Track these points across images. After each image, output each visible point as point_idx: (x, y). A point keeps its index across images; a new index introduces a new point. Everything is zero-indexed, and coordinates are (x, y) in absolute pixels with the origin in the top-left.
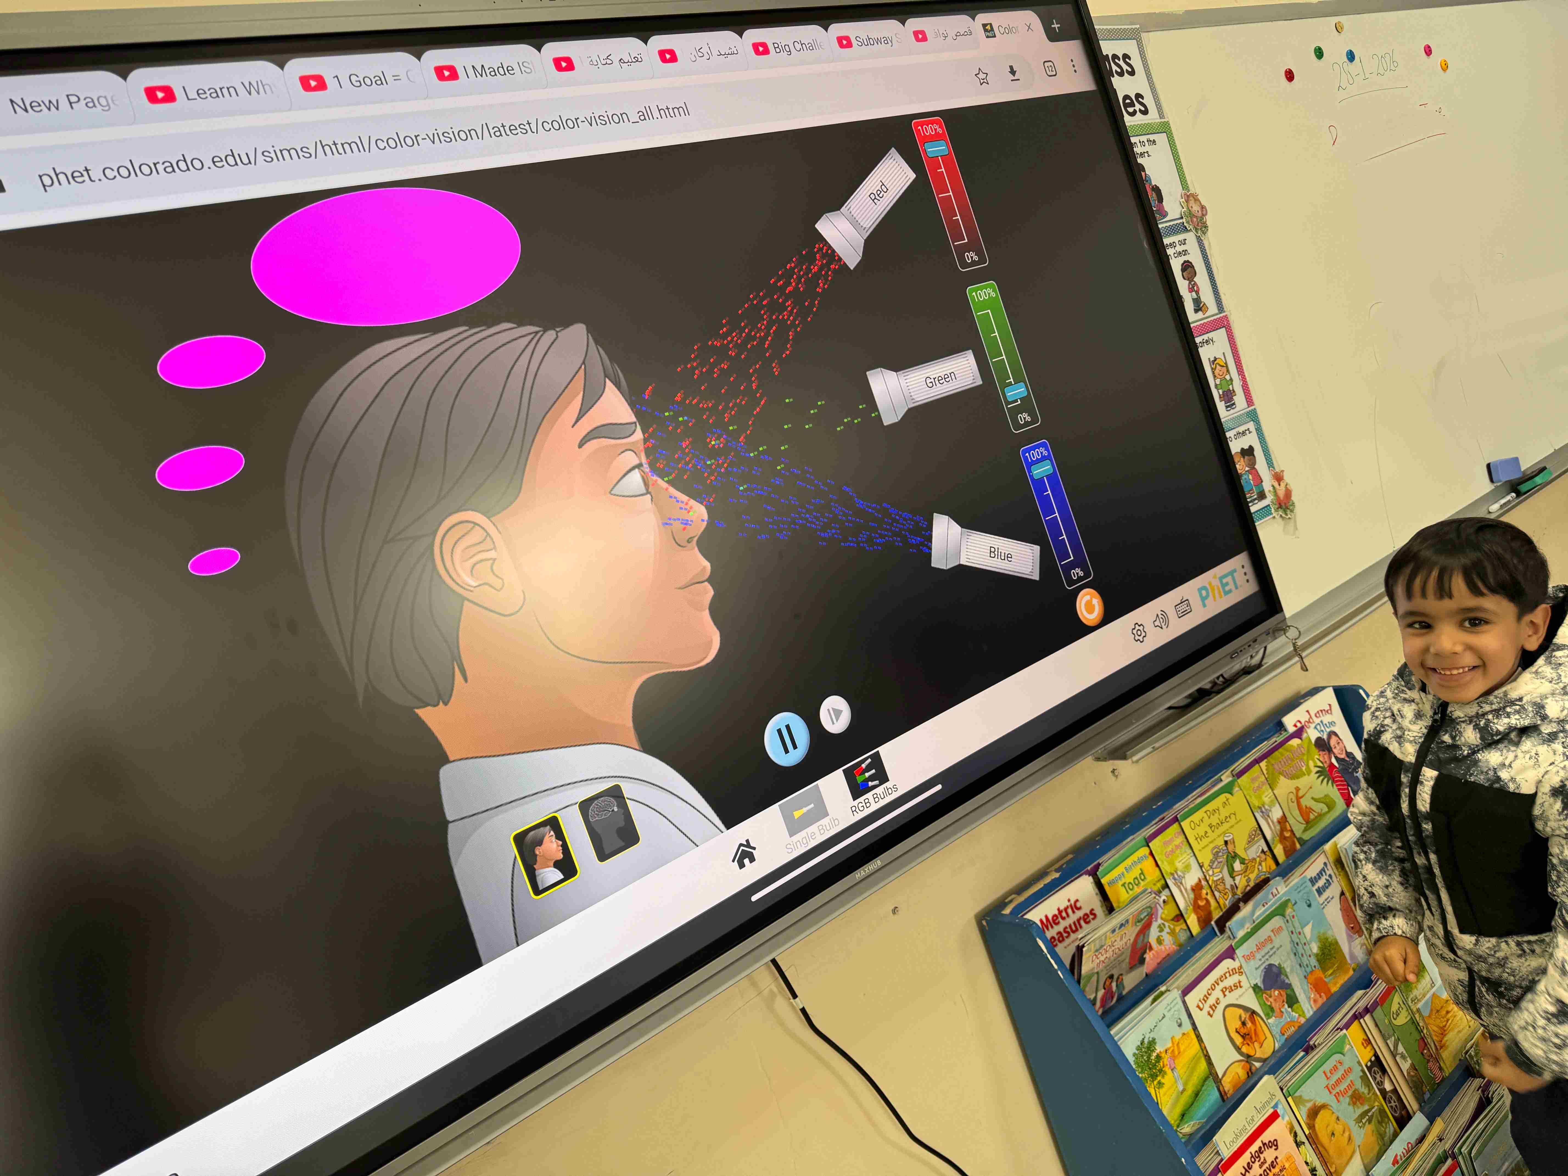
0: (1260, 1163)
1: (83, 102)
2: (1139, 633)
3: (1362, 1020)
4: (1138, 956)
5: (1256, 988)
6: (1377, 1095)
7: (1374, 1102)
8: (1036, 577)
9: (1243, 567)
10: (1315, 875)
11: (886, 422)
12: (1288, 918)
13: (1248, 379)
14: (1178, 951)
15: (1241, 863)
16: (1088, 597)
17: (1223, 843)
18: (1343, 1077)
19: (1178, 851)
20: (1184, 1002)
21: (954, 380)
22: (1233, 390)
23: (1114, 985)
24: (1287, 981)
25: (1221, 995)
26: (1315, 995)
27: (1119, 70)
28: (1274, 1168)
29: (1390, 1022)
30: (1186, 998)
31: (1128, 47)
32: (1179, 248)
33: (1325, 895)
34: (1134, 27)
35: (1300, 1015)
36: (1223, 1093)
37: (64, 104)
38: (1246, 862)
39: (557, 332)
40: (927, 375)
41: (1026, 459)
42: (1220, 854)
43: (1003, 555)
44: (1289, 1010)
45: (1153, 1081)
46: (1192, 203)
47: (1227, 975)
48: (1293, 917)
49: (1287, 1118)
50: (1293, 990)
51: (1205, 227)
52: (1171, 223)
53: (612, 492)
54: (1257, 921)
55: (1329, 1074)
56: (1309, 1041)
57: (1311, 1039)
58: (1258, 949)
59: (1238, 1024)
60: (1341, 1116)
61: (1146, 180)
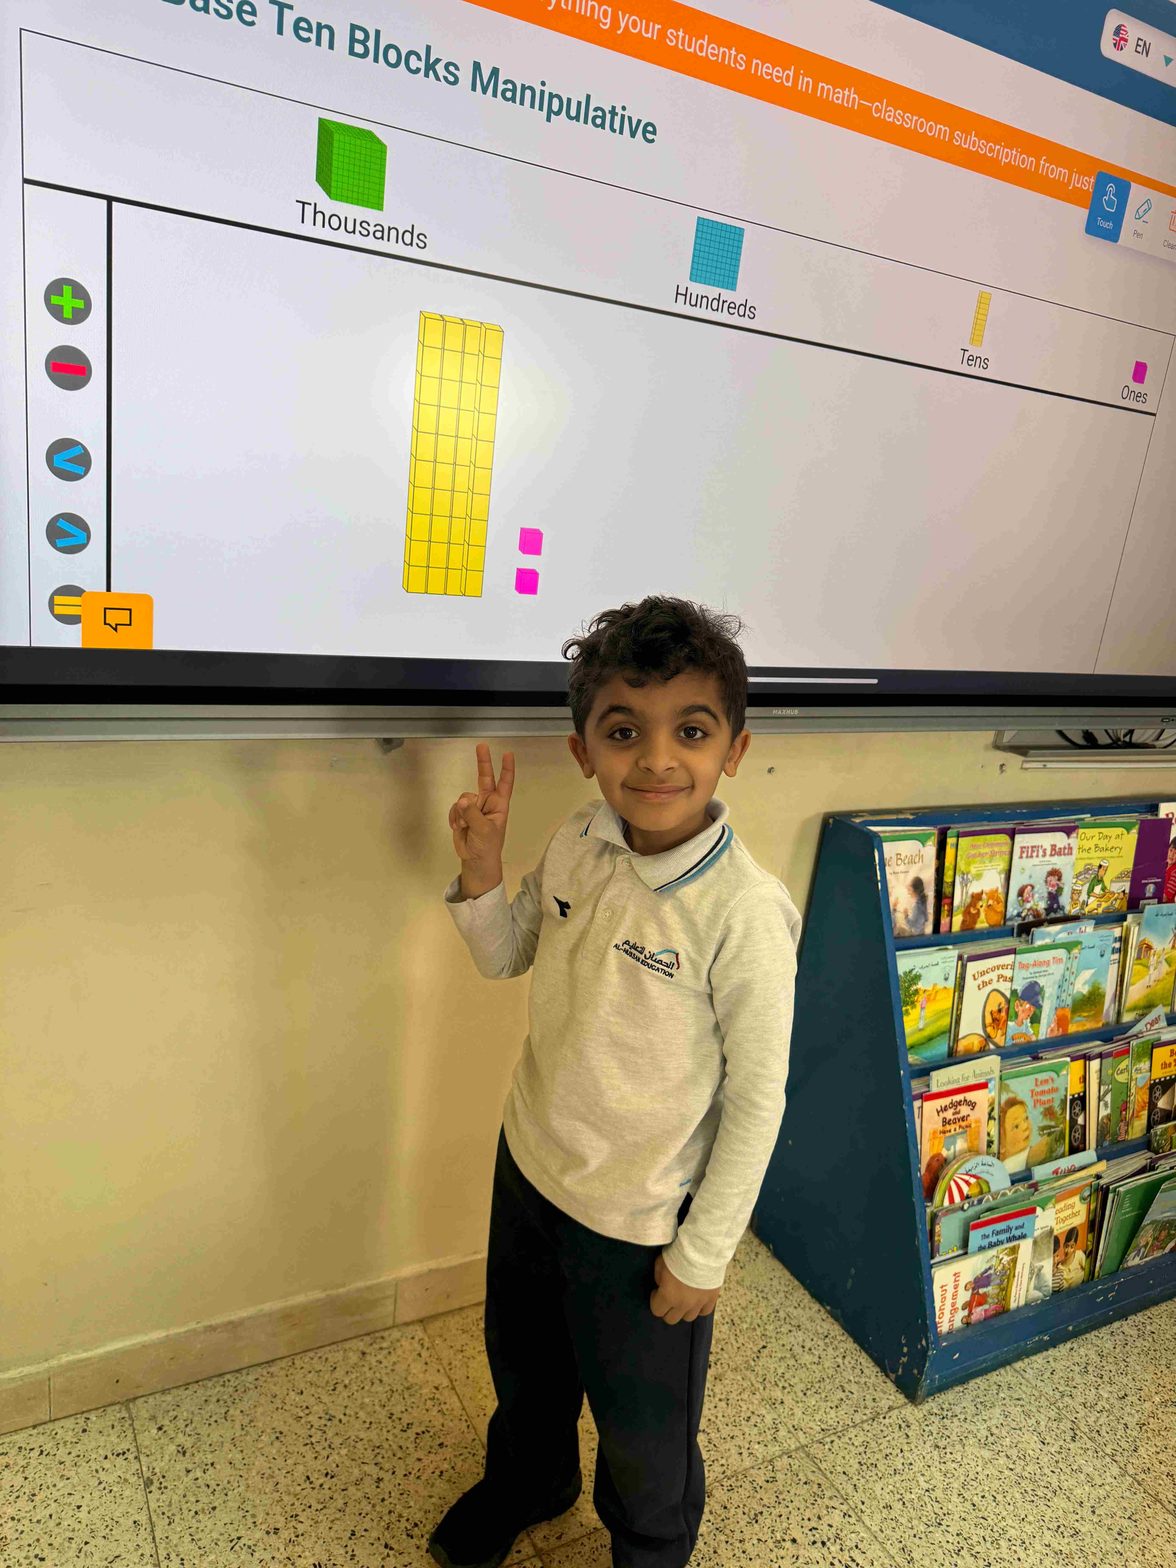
0: (955, 1111)
5: (1015, 992)
7: (1061, 1124)
12: (1072, 955)
17: (1098, 865)
18: (1049, 1091)
20: (965, 965)
24: (1040, 1002)
26: (1055, 1026)
28: (963, 1120)
29: (1112, 1074)
30: (968, 963)
35: (1035, 1033)
36: (953, 1050)
38: (1106, 891)
44: (1029, 1024)
45: (907, 1004)
47: (1009, 966)
48: (1077, 957)
50: (1041, 1012)
54: (1057, 942)
55: (1039, 1083)
56: (1038, 1053)
57: (1041, 1053)
58: (1035, 965)
59: (995, 1008)
60: (1030, 1118)
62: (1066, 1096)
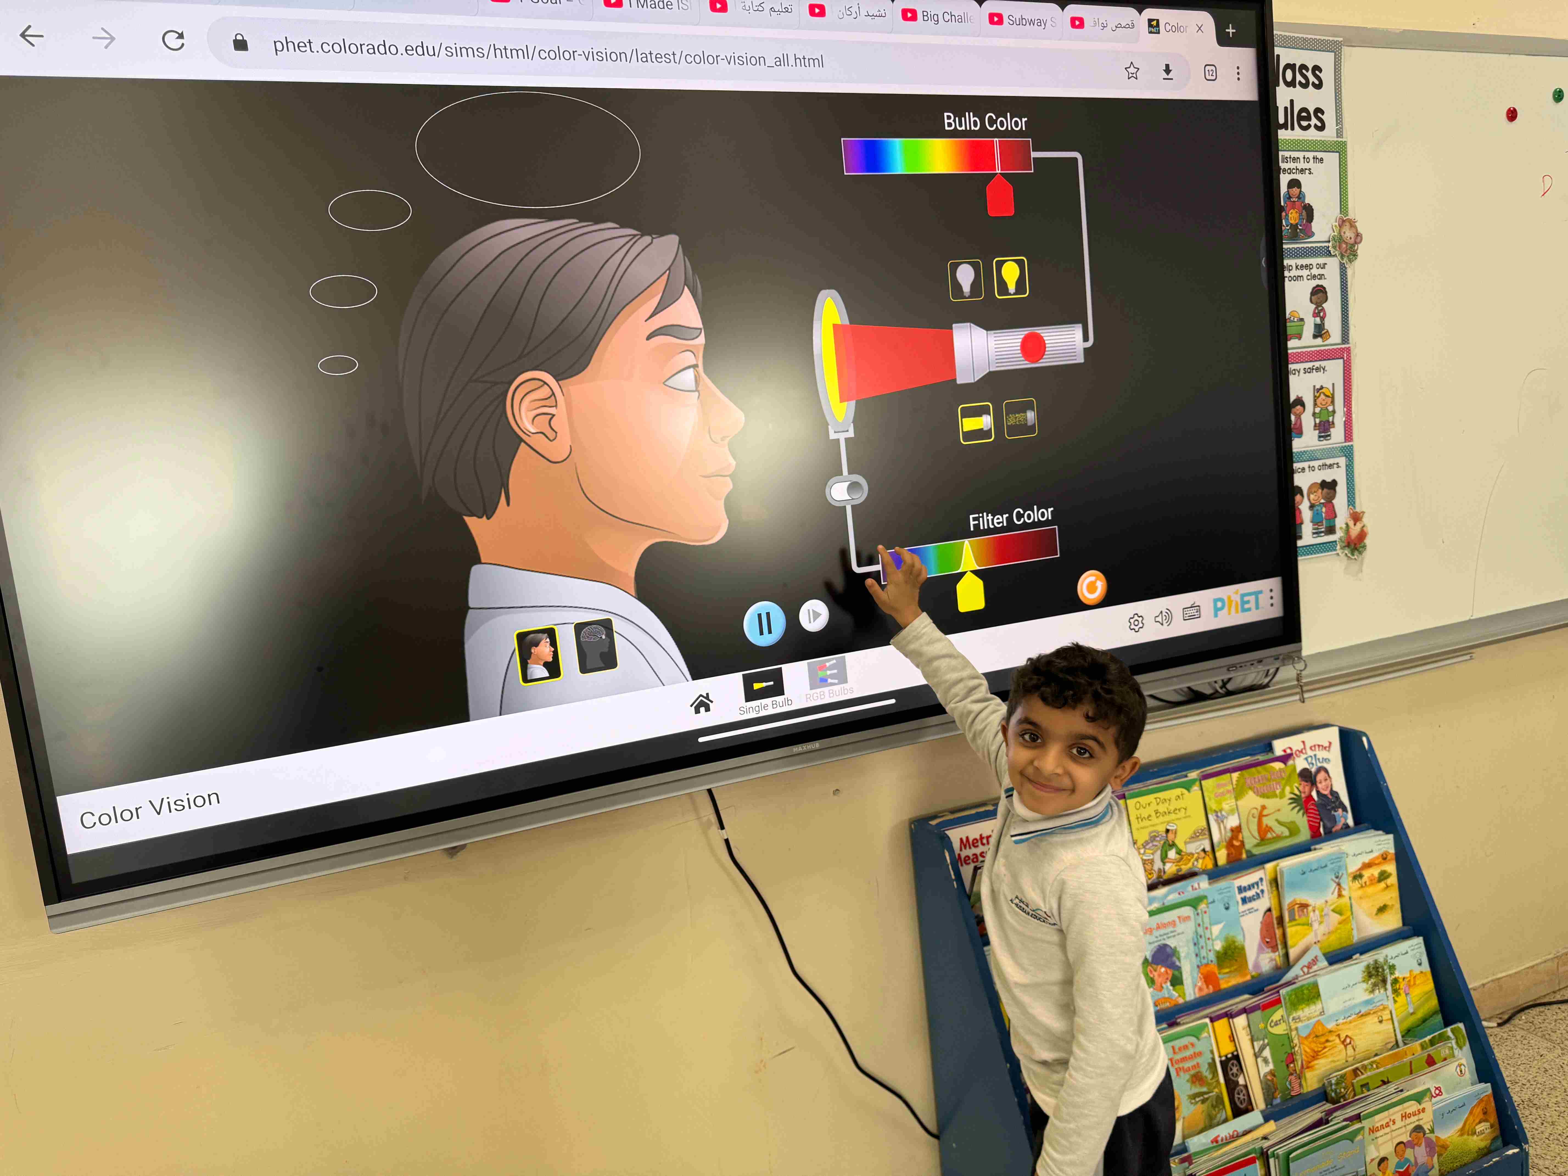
3: (1234, 1019)
7: (1214, 1088)
9: (1271, 590)
10: (1246, 885)
12: (1199, 911)
13: (1354, 414)
15: (1176, 853)
16: (1092, 579)
17: (1164, 830)
18: (1191, 1057)
22: (1333, 422)
24: (1178, 963)
26: (1202, 984)
27: (1303, 81)
29: (1265, 1028)
31: (1325, 60)
32: (1315, 271)
33: (1249, 905)
34: (1336, 39)
35: (1180, 996)
38: (1183, 854)
39: (653, 238)
44: (1171, 988)
46: (1346, 228)
48: (1205, 912)
50: (1181, 973)
51: (1354, 255)
52: (1314, 245)
53: (666, 383)
54: (1166, 904)
55: (1177, 1050)
56: (1177, 1019)
57: (1179, 1018)
58: (1158, 928)
61: (1299, 197)
62: (1214, 1059)
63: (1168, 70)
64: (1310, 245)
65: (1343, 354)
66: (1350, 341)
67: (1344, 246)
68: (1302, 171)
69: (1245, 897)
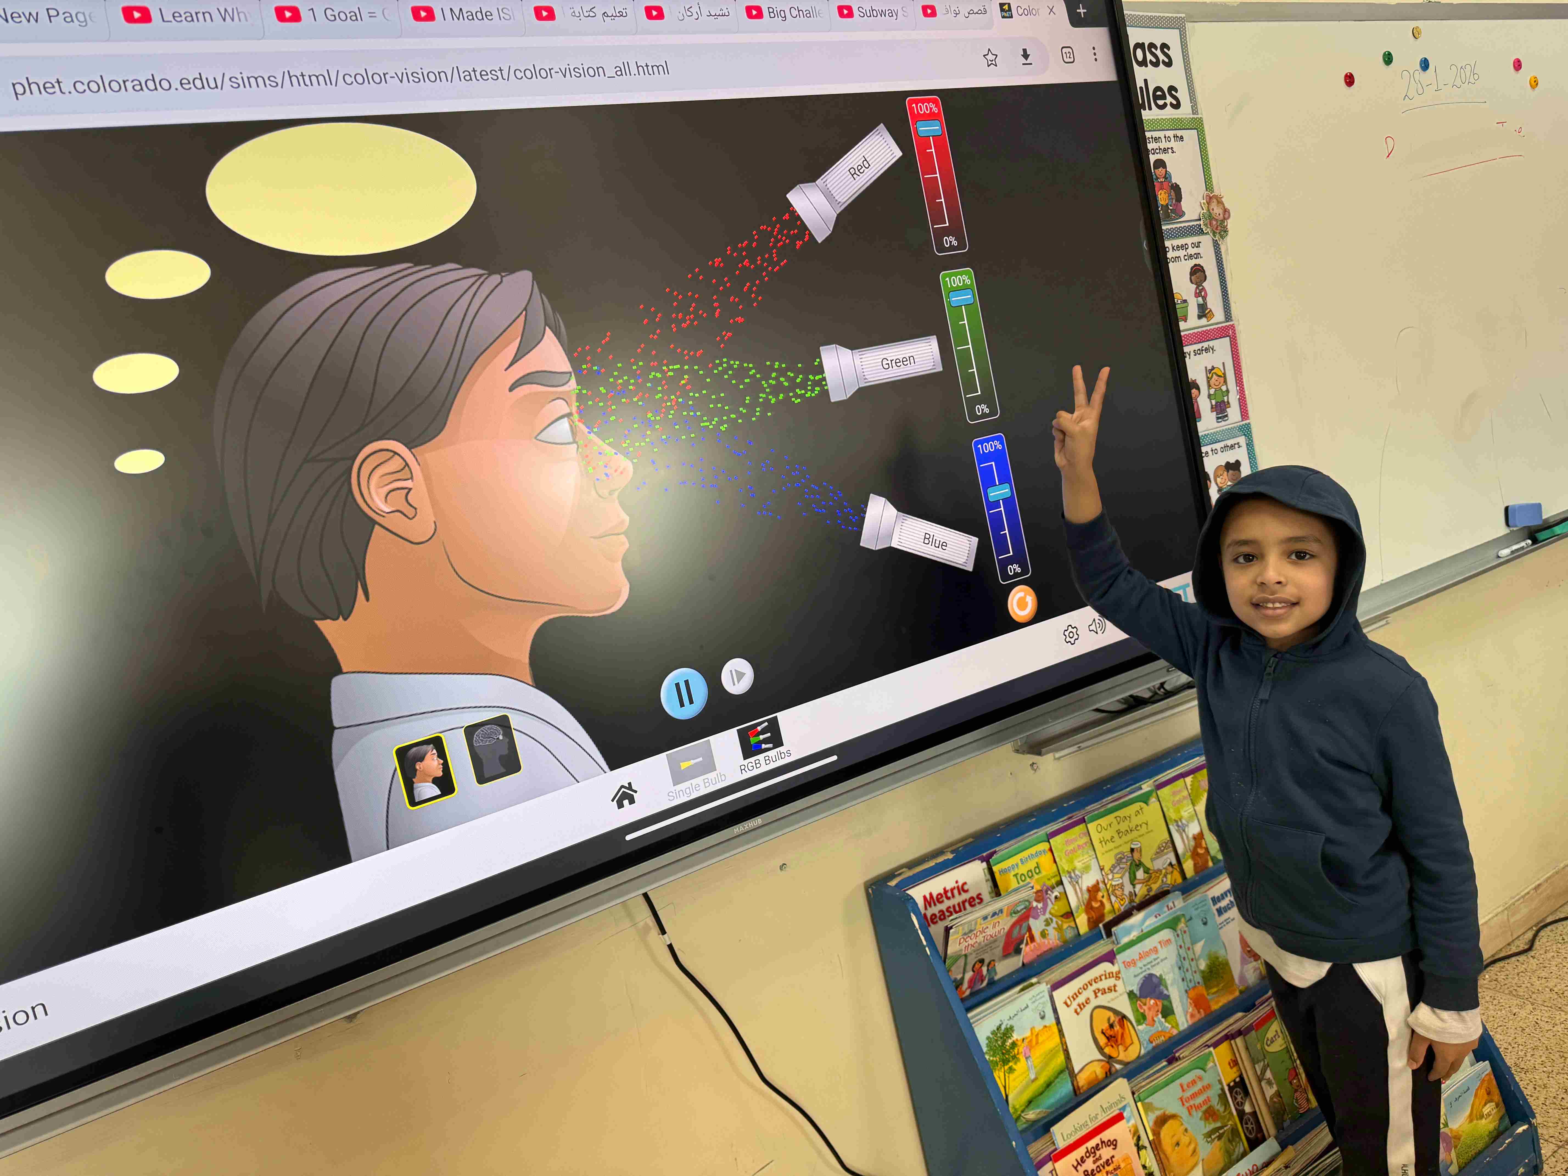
0: (1095, 1159)
1: (61, 16)
2: (1071, 635)
3: (1232, 1042)
4: (1012, 946)
5: (1131, 994)
6: (1232, 1114)
8: (970, 568)
10: (1219, 895)
11: (833, 399)
12: (1179, 932)
13: (1247, 393)
14: (1061, 946)
15: (1145, 872)
16: (1021, 594)
17: (1129, 850)
18: (1200, 1092)
19: (1080, 852)
20: (1051, 997)
21: (913, 364)
22: (1228, 402)
23: (984, 969)
24: (1166, 992)
25: (1092, 996)
26: (1193, 1010)
27: (1154, 60)
28: (1108, 1165)
29: (1263, 1048)
30: (1055, 994)
31: (1171, 37)
32: (1191, 251)
33: (1226, 916)
34: (1178, 15)
35: (1173, 1027)
36: (1076, 1088)
37: (43, 16)
38: (1151, 872)
39: (502, 277)
40: (885, 356)
41: (977, 450)
42: (1124, 860)
43: (937, 542)
44: (1163, 1020)
45: (1004, 1066)
46: (1214, 205)
47: (1103, 978)
48: (1185, 932)
49: (1132, 1122)
50: (1171, 1003)
51: (1225, 231)
52: (1186, 224)
53: (538, 438)
54: (1145, 931)
55: (1185, 1087)
56: (1175, 1053)
57: (1177, 1051)
58: (1141, 958)
59: (1106, 1026)
60: (1189, 1129)
61: (1165, 177)
62: (1223, 1089)
63: (1026, 55)
64: (1182, 225)
65: (1228, 332)
66: (1233, 318)
67: (1214, 223)
68: (1165, 150)
69: (1220, 907)
